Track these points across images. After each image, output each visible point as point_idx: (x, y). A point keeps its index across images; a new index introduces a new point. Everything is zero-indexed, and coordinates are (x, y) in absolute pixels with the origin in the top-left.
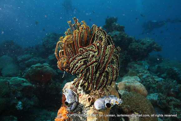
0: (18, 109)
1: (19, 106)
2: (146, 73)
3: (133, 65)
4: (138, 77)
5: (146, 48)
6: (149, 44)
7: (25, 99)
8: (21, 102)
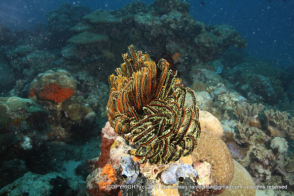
0: (25, 149)
1: (26, 145)
2: (220, 86)
3: (200, 70)
4: (207, 93)
5: (222, 42)
6: (227, 35)
7: (35, 133)
8: (29, 137)
